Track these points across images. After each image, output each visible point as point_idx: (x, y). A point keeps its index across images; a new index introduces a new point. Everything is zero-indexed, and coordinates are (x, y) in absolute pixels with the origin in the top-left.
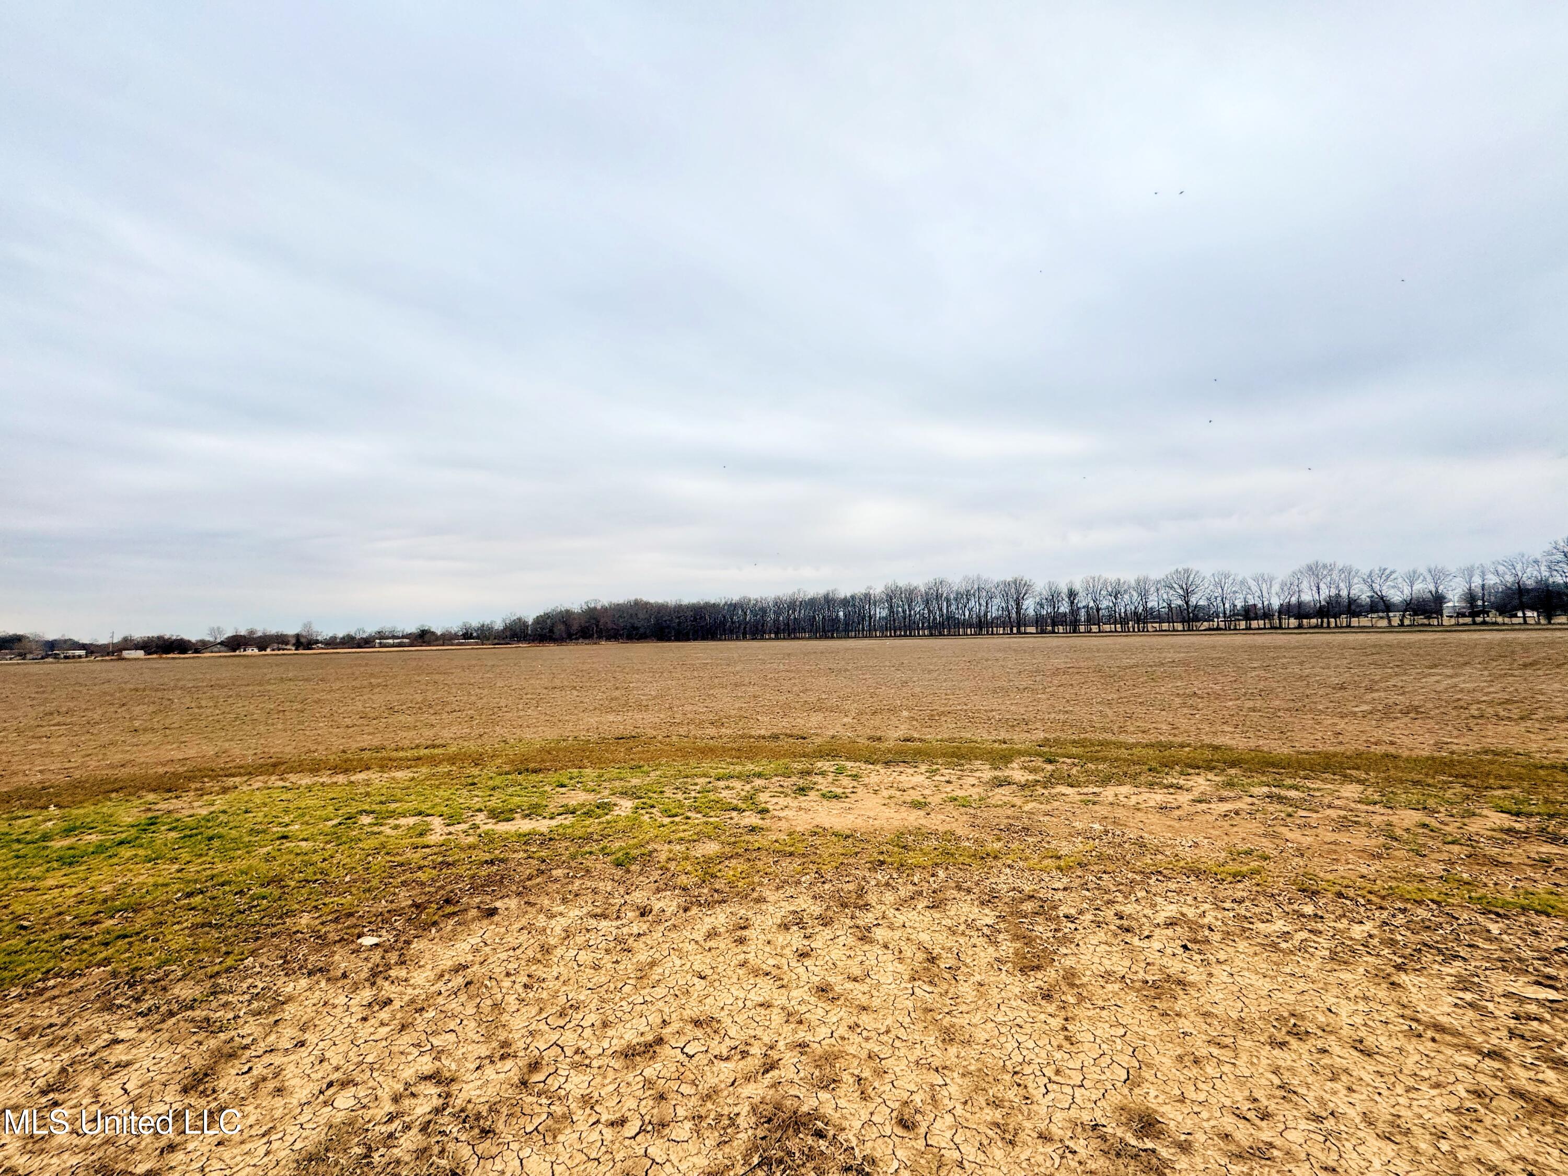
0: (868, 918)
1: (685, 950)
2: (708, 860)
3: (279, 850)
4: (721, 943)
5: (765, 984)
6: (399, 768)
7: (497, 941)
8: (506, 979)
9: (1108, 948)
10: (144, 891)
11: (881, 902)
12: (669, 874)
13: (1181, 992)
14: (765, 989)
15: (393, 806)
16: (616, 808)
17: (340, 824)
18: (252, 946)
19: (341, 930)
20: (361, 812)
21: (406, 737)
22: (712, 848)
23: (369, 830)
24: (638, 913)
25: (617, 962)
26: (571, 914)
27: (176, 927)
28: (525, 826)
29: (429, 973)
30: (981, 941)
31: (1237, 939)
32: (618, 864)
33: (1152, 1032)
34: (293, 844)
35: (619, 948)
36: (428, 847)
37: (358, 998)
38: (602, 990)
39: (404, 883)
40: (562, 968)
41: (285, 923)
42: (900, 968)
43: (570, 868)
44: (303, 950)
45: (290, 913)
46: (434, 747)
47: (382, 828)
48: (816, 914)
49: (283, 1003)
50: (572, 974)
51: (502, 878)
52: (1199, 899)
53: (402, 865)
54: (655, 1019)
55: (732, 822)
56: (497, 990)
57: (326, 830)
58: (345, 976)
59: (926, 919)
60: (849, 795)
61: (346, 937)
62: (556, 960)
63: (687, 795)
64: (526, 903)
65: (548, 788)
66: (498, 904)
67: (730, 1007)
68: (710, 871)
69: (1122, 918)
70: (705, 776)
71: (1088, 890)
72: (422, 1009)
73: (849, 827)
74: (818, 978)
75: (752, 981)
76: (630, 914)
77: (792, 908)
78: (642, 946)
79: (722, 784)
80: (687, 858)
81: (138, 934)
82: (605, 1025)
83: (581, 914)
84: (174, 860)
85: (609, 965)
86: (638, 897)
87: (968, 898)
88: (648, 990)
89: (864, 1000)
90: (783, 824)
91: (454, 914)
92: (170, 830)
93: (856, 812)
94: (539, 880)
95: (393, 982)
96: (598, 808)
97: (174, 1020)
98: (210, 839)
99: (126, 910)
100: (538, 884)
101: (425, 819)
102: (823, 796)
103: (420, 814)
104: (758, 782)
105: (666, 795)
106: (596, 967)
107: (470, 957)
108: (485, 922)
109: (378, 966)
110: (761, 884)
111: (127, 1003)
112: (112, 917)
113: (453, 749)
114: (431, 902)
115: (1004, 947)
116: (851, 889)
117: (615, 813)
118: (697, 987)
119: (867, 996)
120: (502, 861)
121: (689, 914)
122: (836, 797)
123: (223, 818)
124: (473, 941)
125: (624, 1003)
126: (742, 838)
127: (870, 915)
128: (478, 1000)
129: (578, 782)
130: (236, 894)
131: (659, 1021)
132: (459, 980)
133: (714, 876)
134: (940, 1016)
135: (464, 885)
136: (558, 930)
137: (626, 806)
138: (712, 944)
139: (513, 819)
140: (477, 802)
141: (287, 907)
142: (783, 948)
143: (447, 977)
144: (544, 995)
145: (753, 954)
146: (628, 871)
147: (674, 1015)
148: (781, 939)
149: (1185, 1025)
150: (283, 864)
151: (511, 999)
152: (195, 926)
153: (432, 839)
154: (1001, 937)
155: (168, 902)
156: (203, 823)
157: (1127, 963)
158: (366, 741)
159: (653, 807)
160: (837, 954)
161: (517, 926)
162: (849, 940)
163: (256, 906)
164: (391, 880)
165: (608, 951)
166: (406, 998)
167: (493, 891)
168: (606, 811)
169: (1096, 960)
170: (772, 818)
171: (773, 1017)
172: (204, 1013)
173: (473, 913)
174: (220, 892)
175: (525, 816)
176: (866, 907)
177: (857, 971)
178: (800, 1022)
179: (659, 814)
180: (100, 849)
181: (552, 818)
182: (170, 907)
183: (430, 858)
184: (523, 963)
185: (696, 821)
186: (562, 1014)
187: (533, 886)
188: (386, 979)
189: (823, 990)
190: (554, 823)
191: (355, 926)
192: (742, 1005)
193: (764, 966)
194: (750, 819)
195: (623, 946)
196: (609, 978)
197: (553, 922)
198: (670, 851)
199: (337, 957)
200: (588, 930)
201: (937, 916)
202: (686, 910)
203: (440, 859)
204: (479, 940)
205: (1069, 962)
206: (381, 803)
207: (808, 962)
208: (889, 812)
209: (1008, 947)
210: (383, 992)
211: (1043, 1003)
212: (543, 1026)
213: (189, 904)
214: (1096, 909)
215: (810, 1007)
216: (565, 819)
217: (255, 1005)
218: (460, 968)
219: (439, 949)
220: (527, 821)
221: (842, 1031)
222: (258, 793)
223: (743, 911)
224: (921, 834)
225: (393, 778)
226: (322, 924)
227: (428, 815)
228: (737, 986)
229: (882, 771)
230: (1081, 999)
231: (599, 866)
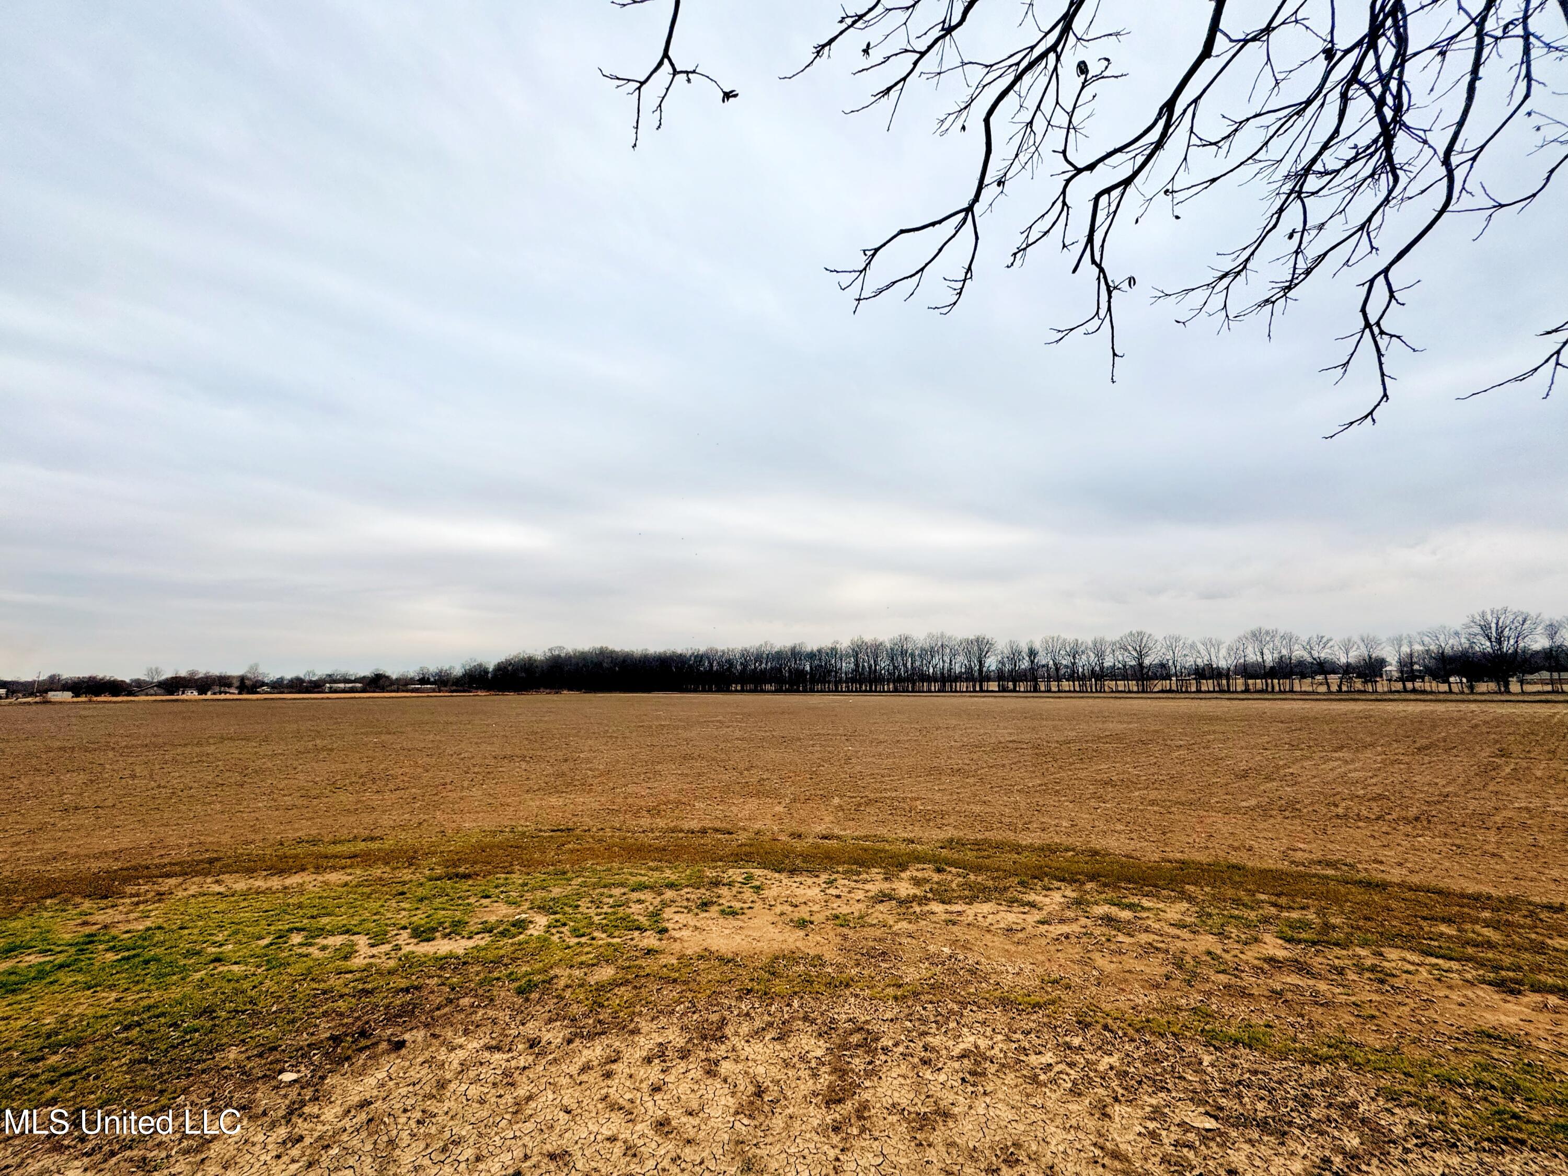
0: (721, 1050)
1: (560, 1083)
2: (601, 988)
3: (212, 975)
4: (590, 1077)
5: (617, 1118)
6: (334, 868)
7: (401, 1075)
8: (403, 1115)
9: (903, 1082)
10: (84, 1023)
11: (737, 1034)
12: (563, 1003)
13: (941, 1124)
14: (615, 1124)
15: (325, 920)
16: (531, 926)
17: (271, 944)
18: (184, 1082)
19: (265, 1065)
20: (291, 930)
21: (348, 825)
22: (606, 973)
23: (300, 951)
24: (527, 1045)
25: (500, 1096)
26: (470, 1046)
27: (115, 1063)
28: (443, 946)
29: (338, 1109)
30: (804, 1074)
31: (1007, 1071)
32: (520, 992)
33: (904, 1161)
34: (226, 968)
35: (505, 1081)
36: (351, 972)
37: (275, 1135)
38: (482, 1124)
39: (325, 1014)
40: (453, 1103)
41: (214, 1057)
42: (731, 1101)
43: (476, 996)
44: (230, 1086)
45: (221, 1048)
46: (373, 839)
47: (311, 950)
48: (679, 1046)
49: (210, 1142)
50: (460, 1110)
51: (414, 1008)
52: (997, 1031)
53: (324, 992)
54: (518, 1153)
55: (632, 943)
56: (393, 1126)
57: (258, 951)
58: (265, 1113)
59: (768, 1051)
60: (746, 911)
61: (268, 1073)
62: (448, 1094)
63: (599, 910)
64: (431, 1034)
65: (472, 900)
66: (407, 1036)
67: (583, 1141)
68: (599, 1000)
69: (926, 1050)
70: (622, 885)
71: (911, 1021)
72: (328, 1146)
73: (734, 950)
74: (661, 1113)
75: (607, 1116)
76: (521, 1047)
77: (660, 1040)
78: (525, 1079)
79: (635, 896)
80: (581, 986)
81: (80, 1071)
82: (478, 1159)
83: (478, 1046)
84: (112, 987)
85: (494, 1099)
86: (531, 1029)
87: (810, 1029)
88: (520, 1125)
89: (692, 1133)
90: (677, 946)
91: (367, 1047)
92: (107, 950)
93: (746, 932)
94: (447, 1010)
95: (305, 1119)
96: (514, 925)
97: (114, 1160)
98: (147, 962)
99: (69, 1045)
100: (445, 1015)
101: (352, 938)
102: (723, 912)
103: (347, 932)
104: (669, 894)
105: (581, 909)
106: (482, 1102)
107: (375, 1093)
108: (393, 1056)
109: (294, 1103)
110: (640, 1014)
111: (74, 1143)
112: (56, 1053)
113: (389, 844)
114: (347, 1035)
115: (822, 1080)
116: (714, 1019)
117: (529, 932)
118: (561, 1122)
119: (695, 1130)
120: (417, 988)
121: (571, 1046)
122: (734, 913)
123: (159, 936)
124: (380, 1076)
125: (497, 1138)
126: (636, 963)
127: (723, 1047)
128: (377, 1136)
129: (502, 892)
130: (170, 1026)
131: (521, 1155)
132: (363, 1117)
133: (601, 1006)
134: (747, 1148)
135: (379, 1015)
136: (455, 1064)
137: (542, 920)
138: (584, 1077)
139: (434, 939)
140: (403, 918)
141: (217, 1042)
142: (641, 1081)
143: (353, 1112)
144: (433, 1130)
145: (615, 1088)
146: (527, 1000)
147: (535, 1150)
148: (641, 1073)
149: (931, 1154)
150: (215, 993)
151: (405, 1135)
152: (133, 1062)
153: (358, 962)
154: (823, 1069)
155: (109, 1035)
156: (140, 942)
157: (912, 1095)
158: (305, 829)
159: (564, 925)
160: (684, 1088)
161: (420, 1059)
162: (698, 1073)
163: (188, 1041)
164: (314, 1010)
165: (495, 1085)
166: (316, 1134)
167: (405, 1022)
168: (520, 930)
169: (889, 1093)
170: (668, 939)
171: (615, 1150)
172: (141, 1153)
173: (384, 1046)
174: (156, 1025)
175: (445, 936)
176: (722, 1039)
177: (695, 1105)
178: (635, 1155)
179: (568, 934)
180: (41, 974)
181: (470, 938)
182: (109, 1041)
183: (352, 984)
184: (420, 1098)
185: (600, 942)
186: (444, 1149)
187: (441, 1017)
188: (300, 1116)
189: (661, 1124)
190: (470, 943)
191: (277, 1061)
192: (592, 1139)
193: (621, 1101)
194: (650, 940)
195: (508, 1079)
196: (490, 1112)
197: (453, 1055)
198: (570, 976)
199: (259, 1094)
200: (481, 1064)
201: (778, 1047)
202: (570, 1042)
203: (360, 987)
204: (385, 1074)
205: (866, 1095)
206: (312, 917)
207: (657, 1097)
208: (773, 932)
209: (826, 1079)
210: (297, 1129)
211: (832, 1134)
212: (426, 1162)
213: (127, 1038)
214: (910, 1041)
215: (647, 1140)
216: (482, 938)
217: (185, 1144)
218: (364, 1104)
219: (349, 1084)
220: (446, 941)
221: (666, 1163)
222: (193, 900)
223: (618, 1043)
224: (793, 958)
225: (326, 883)
226: (248, 1058)
227: (354, 934)
228: (594, 1120)
229: (785, 881)
230: (863, 1130)
231: (503, 994)
